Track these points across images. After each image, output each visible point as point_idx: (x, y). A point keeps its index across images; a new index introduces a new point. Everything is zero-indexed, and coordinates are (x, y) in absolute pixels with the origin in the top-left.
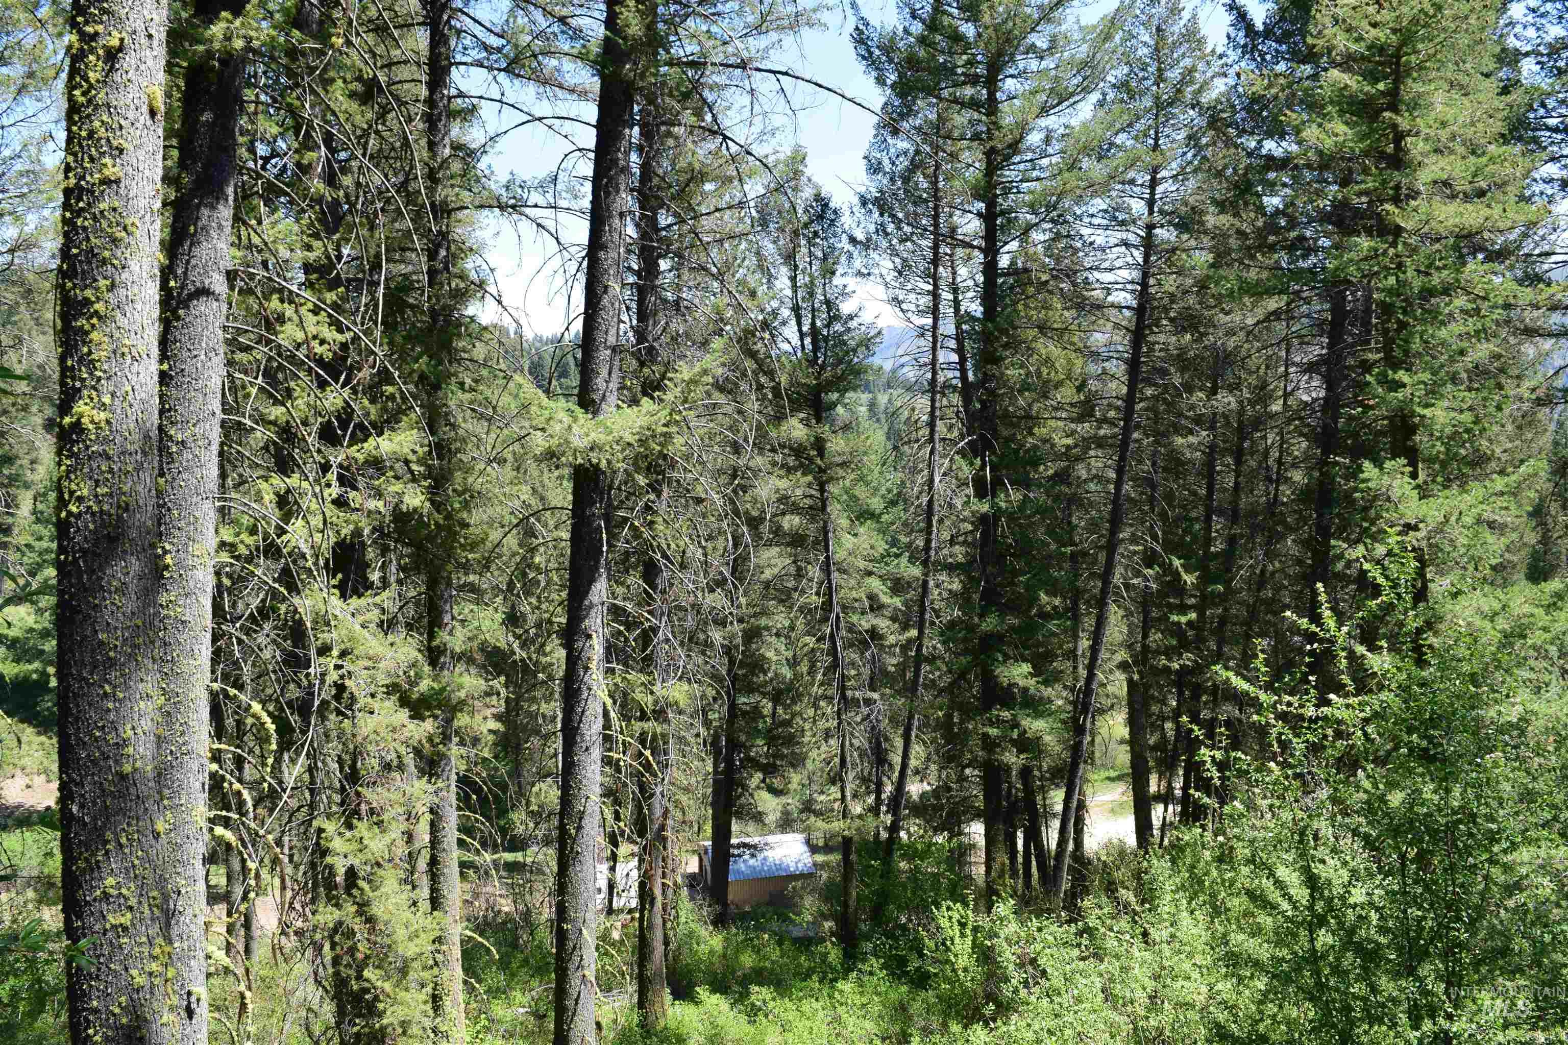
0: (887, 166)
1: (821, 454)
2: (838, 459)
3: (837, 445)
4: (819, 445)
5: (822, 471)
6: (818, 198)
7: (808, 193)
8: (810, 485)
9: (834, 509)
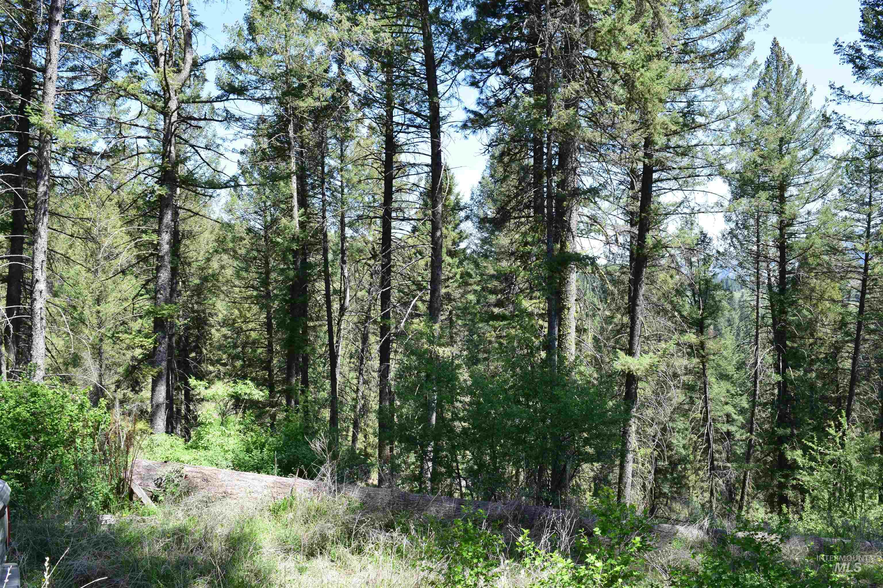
0: (734, 218)
1: (703, 349)
2: (712, 352)
3: (710, 345)
4: (702, 345)
5: (703, 357)
6: (702, 232)
7: (696, 231)
8: (698, 363)
9: (708, 372)
